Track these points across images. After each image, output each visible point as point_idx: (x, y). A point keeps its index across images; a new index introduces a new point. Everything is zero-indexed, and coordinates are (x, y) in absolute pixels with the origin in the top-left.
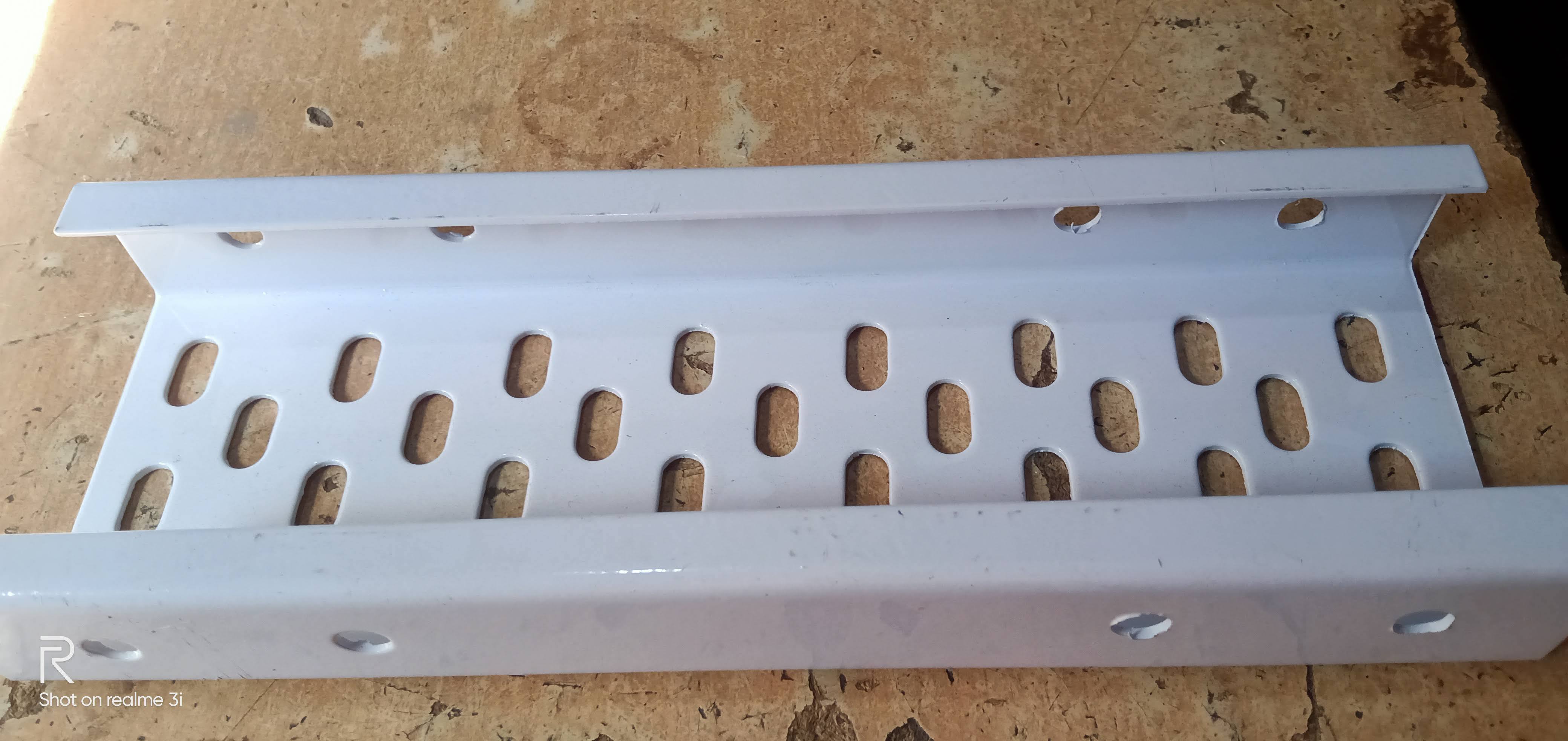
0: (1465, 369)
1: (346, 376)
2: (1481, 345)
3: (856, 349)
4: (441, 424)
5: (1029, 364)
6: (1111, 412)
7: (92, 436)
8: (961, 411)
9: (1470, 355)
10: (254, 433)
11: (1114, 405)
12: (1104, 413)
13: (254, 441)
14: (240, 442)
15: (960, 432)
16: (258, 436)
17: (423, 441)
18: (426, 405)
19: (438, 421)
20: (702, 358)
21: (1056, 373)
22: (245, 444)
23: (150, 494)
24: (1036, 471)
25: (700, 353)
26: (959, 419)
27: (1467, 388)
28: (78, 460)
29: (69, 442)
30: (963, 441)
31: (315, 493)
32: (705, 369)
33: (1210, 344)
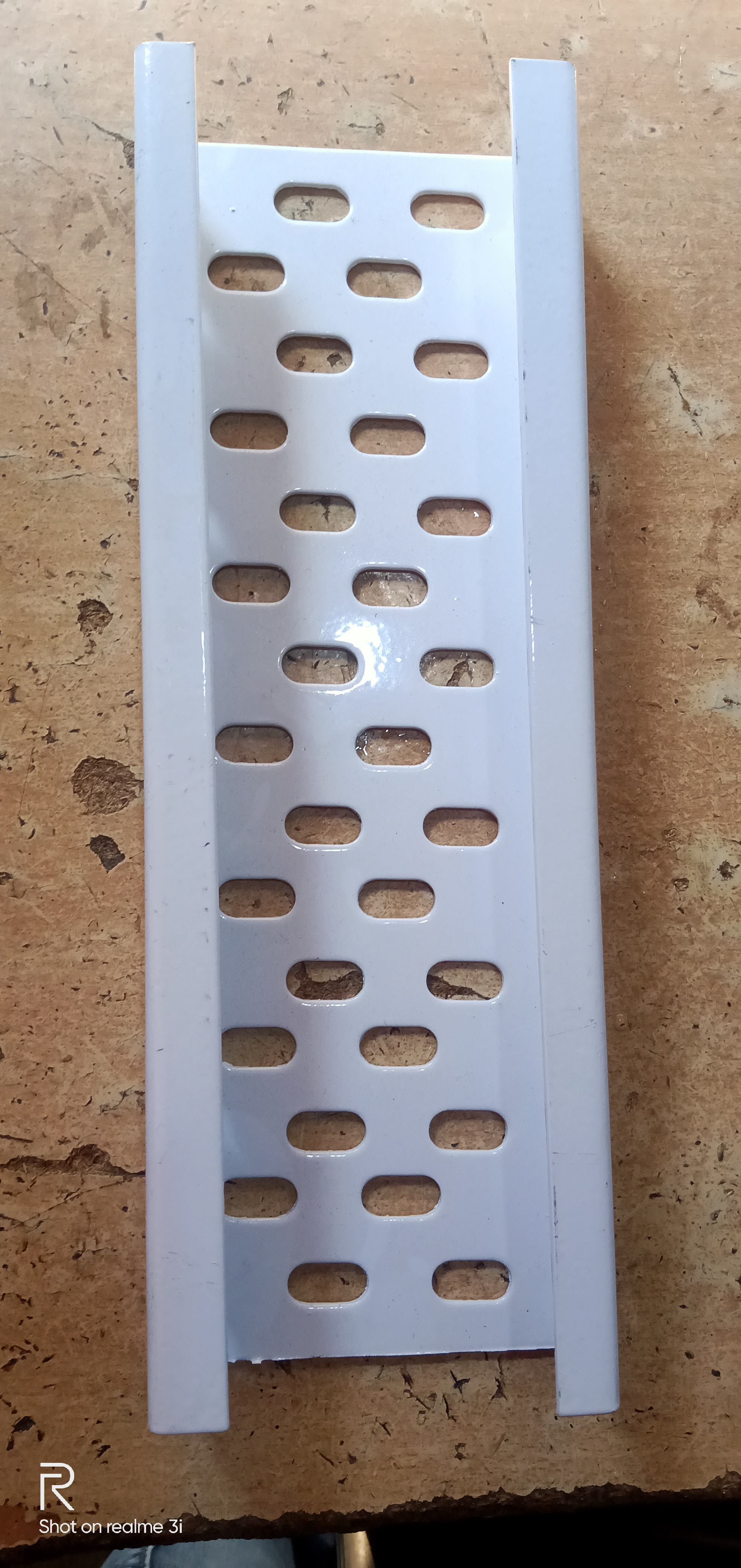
0: (452, 1373)
1: (448, 352)
2: (478, 1394)
3: (475, 817)
4: (396, 446)
5: (456, 975)
6: (406, 1044)
7: (383, 137)
8: (406, 911)
9: (467, 1381)
10: (387, 282)
11: (413, 1047)
12: (404, 1037)
13: (379, 283)
14: (377, 271)
15: (385, 908)
16: (384, 285)
17: (378, 434)
18: (416, 430)
19: (399, 443)
20: (465, 676)
21: (446, 998)
22: (376, 276)
23: (325, 204)
24: (345, 972)
25: (470, 673)
26: (399, 908)
27: (432, 1369)
28: (359, 132)
29: (377, 118)
30: (376, 911)
31: (326, 348)
32: (453, 678)
33: (481, 1143)
